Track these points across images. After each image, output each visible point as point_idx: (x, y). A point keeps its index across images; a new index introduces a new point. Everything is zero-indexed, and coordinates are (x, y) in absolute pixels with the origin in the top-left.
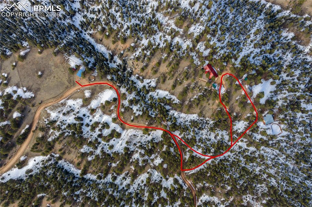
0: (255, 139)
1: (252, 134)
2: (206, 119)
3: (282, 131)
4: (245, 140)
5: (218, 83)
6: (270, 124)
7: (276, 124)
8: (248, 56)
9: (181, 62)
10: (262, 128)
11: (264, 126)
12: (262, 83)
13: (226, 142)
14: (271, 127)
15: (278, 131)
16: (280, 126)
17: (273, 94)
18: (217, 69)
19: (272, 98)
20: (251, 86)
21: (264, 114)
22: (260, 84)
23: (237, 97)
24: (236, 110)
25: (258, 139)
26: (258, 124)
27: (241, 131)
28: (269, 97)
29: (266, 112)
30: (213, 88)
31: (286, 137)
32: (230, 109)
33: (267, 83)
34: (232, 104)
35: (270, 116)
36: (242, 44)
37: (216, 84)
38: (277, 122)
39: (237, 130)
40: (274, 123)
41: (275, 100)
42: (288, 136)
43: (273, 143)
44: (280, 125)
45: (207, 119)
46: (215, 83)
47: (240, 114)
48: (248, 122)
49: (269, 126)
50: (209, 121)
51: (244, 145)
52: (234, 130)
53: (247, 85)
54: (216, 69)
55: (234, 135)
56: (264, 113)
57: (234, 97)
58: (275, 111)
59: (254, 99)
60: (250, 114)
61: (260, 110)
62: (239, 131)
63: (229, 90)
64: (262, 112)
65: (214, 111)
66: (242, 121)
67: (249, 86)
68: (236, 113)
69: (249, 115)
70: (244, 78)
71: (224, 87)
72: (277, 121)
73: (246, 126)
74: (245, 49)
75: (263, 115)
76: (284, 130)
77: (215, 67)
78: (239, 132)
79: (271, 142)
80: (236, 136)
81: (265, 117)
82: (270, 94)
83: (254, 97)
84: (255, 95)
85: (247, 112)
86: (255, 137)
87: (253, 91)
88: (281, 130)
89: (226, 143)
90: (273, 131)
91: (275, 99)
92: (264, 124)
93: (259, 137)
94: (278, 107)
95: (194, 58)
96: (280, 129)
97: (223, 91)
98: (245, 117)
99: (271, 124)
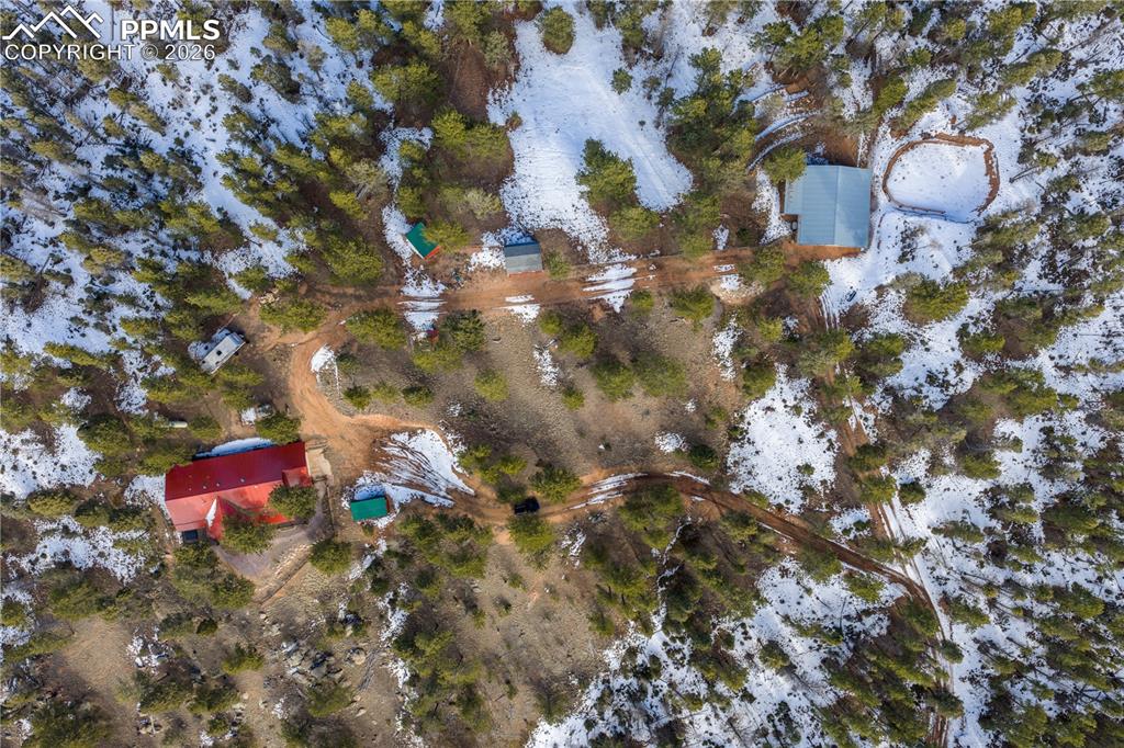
0: (945, 385)
1: (889, 390)
2: (615, 665)
3: (977, 142)
4: (916, 467)
5: (360, 459)
6: (874, 208)
7: (894, 160)
8: (257, 130)
9: (72, 666)
10: (881, 289)
11: (868, 258)
12: (514, 122)
13: (858, 604)
14: (901, 208)
15: (960, 169)
16: (926, 137)
17: (639, 73)
18: (242, 431)
19: (666, 100)
20: (500, 221)
21: (775, 219)
22: (518, 141)
23: (538, 375)
24: (644, 426)
25: (959, 368)
26: (833, 303)
27: (829, 457)
28: (650, 112)
29: (767, 196)
30: (382, 523)
31: (1039, 126)
32: (614, 467)
33: (536, 76)
34: (581, 433)
35: (814, 185)
36: (148, 134)
37: (367, 482)
38: (886, 147)
39: (807, 491)
40: (879, 171)
41: (700, 81)
42: (1046, 114)
43: (1051, 257)
44: (916, 135)
45: (613, 658)
46: (350, 483)
47: (690, 406)
48: (781, 376)
49: (891, 224)
50: (632, 652)
51: (957, 493)
52: (794, 509)
53: (478, 245)
54: (236, 429)
55: (837, 525)
56: (765, 216)
57: (525, 393)
58: (785, 117)
59: (613, 242)
60: (721, 325)
61: (723, 236)
62: (824, 472)
63: (456, 410)
64: (748, 229)
65: (571, 587)
66: (754, 412)
67: (489, 239)
68: (665, 429)
69: (724, 342)
70: (406, 249)
71: (413, 433)
72: (871, 144)
73: (806, 406)
74: (197, 124)
75: (776, 228)
76: (974, 122)
77: (224, 434)
78: (830, 476)
79: (1032, 276)
80: (849, 519)
81: (802, 227)
82: (635, 92)
83: (602, 234)
84: (585, 224)
85: (699, 345)
86: (931, 378)
87: (544, 222)
88: (960, 141)
89: (867, 613)
90: (941, 214)
91: (686, 81)
92: (852, 253)
93: (940, 344)
94: (764, 78)
95: (80, 551)
96: (948, 150)
97: (438, 453)
98: (729, 375)
99: (882, 198)
